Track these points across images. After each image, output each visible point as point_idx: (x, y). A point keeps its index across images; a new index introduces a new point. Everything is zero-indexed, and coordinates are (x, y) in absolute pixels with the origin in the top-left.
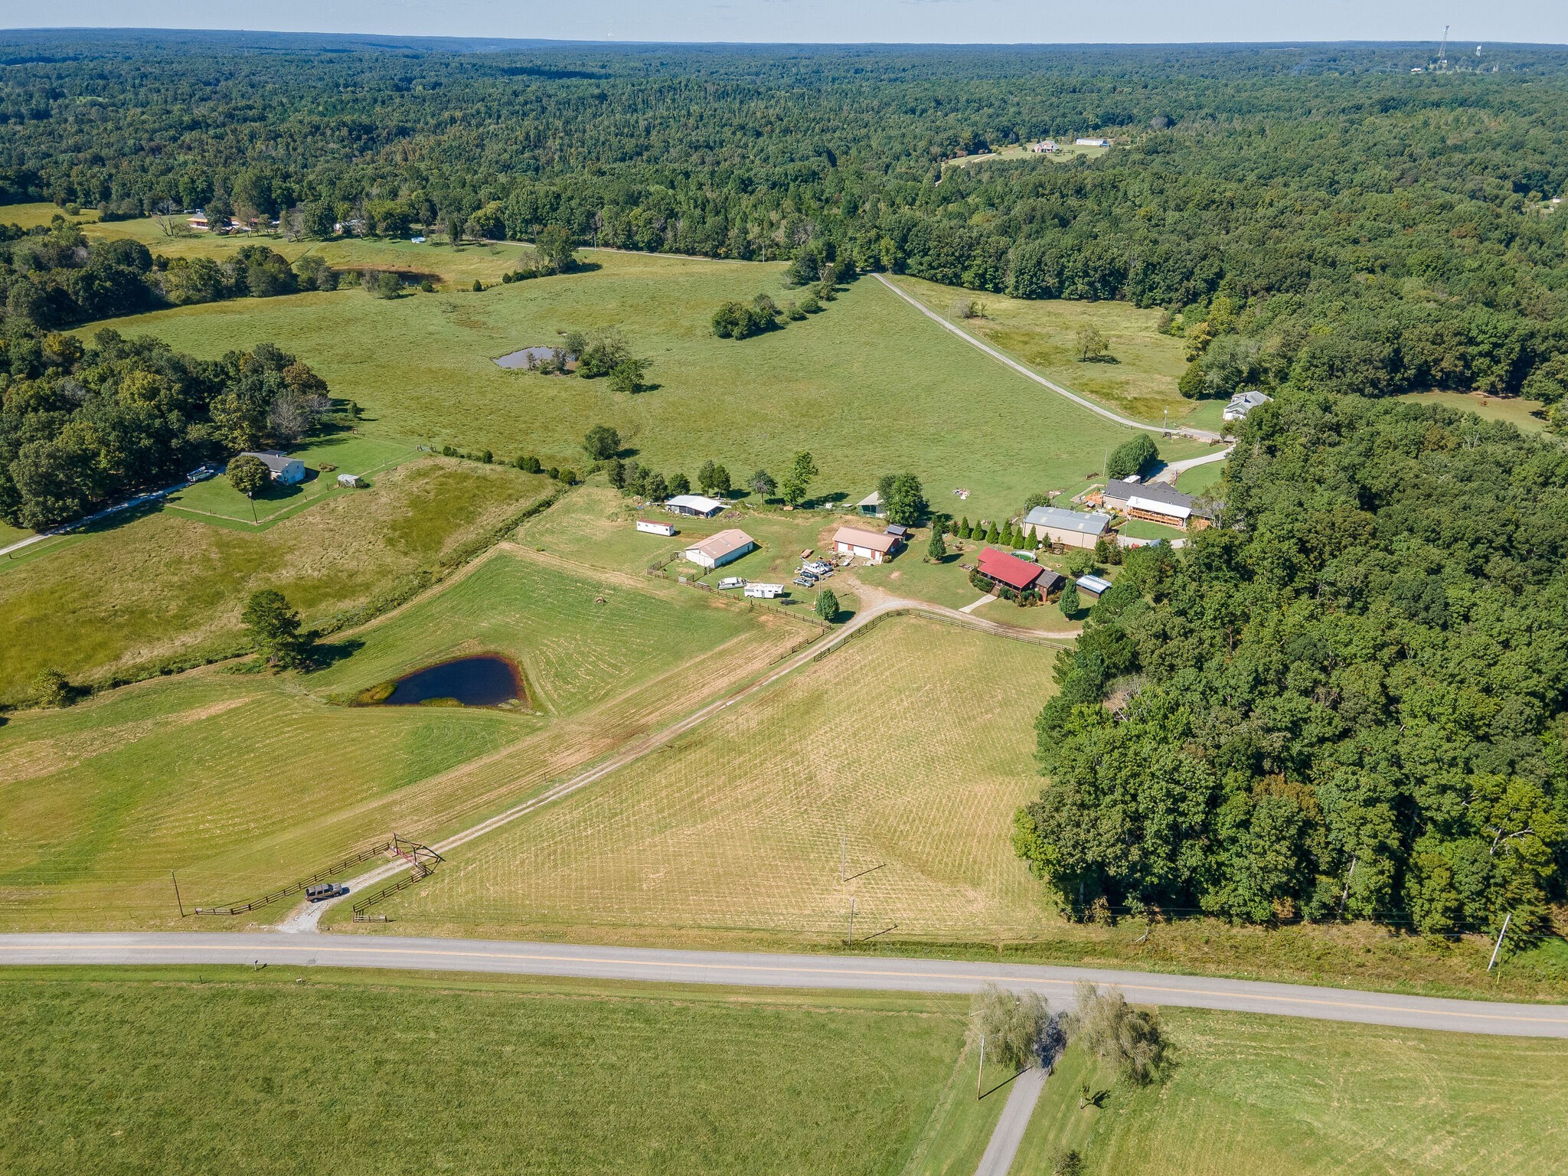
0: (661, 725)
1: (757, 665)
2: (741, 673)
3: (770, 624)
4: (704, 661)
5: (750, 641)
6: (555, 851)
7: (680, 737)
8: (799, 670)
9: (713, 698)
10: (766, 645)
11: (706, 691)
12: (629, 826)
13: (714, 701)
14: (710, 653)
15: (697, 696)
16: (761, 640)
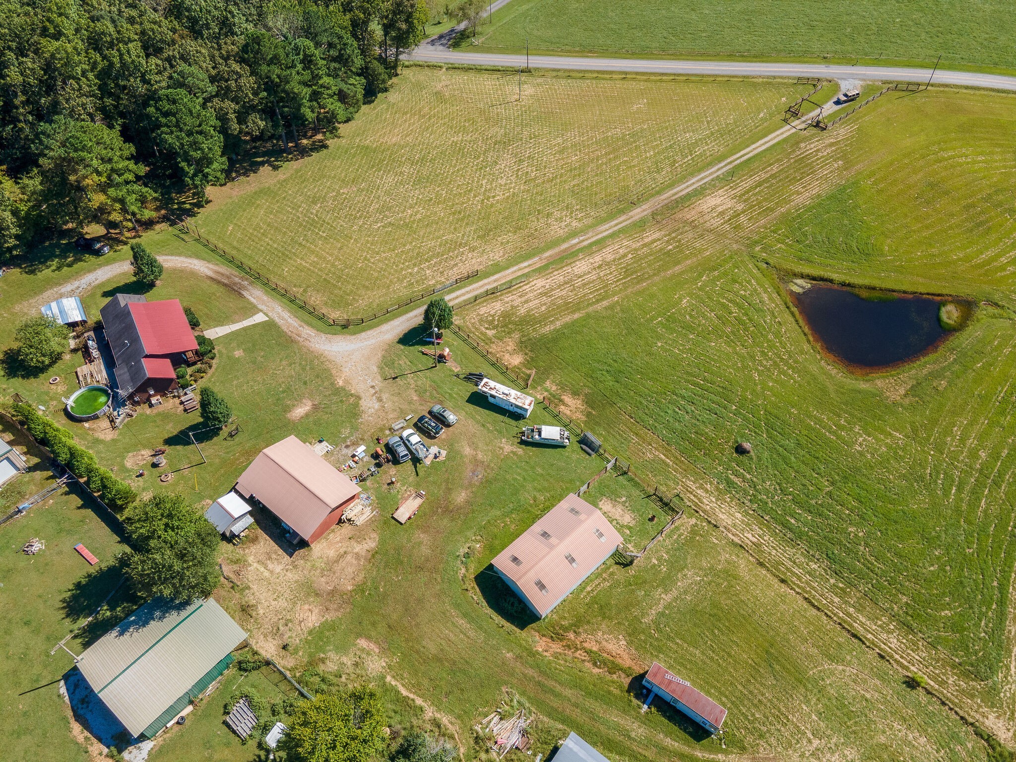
0: (640, 226)
1: (539, 283)
2: (558, 277)
3: (511, 346)
4: (598, 301)
5: (543, 319)
6: (708, 122)
7: (622, 212)
8: (497, 268)
9: (589, 250)
10: (522, 311)
11: (597, 259)
12: (660, 137)
13: (591, 245)
14: (591, 309)
15: (608, 254)
16: (528, 320)
